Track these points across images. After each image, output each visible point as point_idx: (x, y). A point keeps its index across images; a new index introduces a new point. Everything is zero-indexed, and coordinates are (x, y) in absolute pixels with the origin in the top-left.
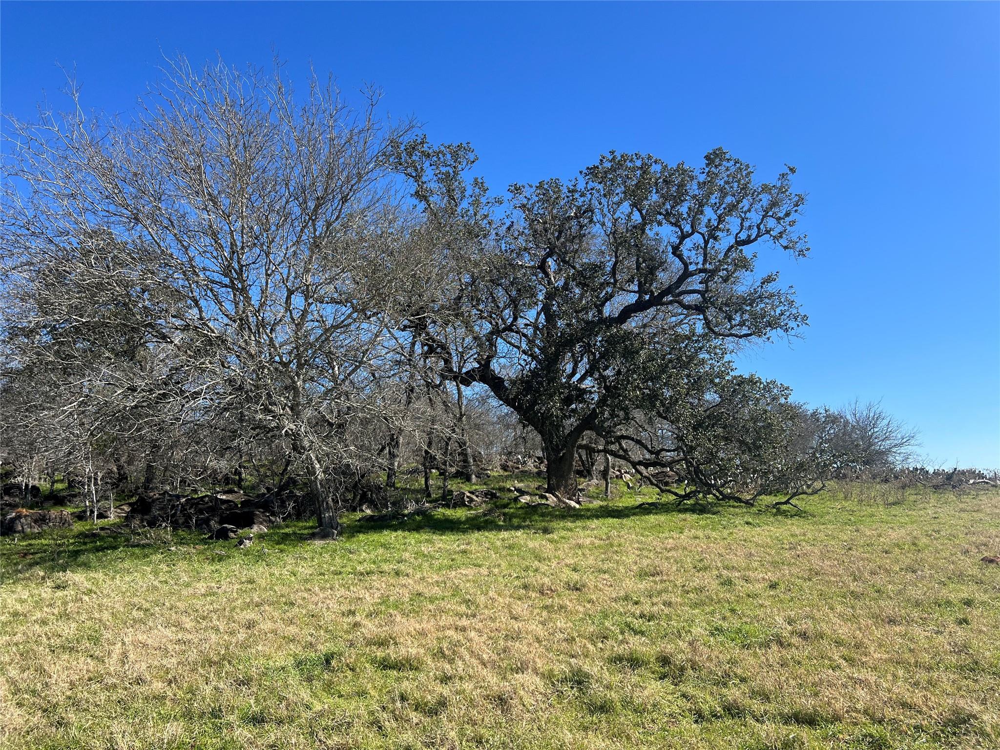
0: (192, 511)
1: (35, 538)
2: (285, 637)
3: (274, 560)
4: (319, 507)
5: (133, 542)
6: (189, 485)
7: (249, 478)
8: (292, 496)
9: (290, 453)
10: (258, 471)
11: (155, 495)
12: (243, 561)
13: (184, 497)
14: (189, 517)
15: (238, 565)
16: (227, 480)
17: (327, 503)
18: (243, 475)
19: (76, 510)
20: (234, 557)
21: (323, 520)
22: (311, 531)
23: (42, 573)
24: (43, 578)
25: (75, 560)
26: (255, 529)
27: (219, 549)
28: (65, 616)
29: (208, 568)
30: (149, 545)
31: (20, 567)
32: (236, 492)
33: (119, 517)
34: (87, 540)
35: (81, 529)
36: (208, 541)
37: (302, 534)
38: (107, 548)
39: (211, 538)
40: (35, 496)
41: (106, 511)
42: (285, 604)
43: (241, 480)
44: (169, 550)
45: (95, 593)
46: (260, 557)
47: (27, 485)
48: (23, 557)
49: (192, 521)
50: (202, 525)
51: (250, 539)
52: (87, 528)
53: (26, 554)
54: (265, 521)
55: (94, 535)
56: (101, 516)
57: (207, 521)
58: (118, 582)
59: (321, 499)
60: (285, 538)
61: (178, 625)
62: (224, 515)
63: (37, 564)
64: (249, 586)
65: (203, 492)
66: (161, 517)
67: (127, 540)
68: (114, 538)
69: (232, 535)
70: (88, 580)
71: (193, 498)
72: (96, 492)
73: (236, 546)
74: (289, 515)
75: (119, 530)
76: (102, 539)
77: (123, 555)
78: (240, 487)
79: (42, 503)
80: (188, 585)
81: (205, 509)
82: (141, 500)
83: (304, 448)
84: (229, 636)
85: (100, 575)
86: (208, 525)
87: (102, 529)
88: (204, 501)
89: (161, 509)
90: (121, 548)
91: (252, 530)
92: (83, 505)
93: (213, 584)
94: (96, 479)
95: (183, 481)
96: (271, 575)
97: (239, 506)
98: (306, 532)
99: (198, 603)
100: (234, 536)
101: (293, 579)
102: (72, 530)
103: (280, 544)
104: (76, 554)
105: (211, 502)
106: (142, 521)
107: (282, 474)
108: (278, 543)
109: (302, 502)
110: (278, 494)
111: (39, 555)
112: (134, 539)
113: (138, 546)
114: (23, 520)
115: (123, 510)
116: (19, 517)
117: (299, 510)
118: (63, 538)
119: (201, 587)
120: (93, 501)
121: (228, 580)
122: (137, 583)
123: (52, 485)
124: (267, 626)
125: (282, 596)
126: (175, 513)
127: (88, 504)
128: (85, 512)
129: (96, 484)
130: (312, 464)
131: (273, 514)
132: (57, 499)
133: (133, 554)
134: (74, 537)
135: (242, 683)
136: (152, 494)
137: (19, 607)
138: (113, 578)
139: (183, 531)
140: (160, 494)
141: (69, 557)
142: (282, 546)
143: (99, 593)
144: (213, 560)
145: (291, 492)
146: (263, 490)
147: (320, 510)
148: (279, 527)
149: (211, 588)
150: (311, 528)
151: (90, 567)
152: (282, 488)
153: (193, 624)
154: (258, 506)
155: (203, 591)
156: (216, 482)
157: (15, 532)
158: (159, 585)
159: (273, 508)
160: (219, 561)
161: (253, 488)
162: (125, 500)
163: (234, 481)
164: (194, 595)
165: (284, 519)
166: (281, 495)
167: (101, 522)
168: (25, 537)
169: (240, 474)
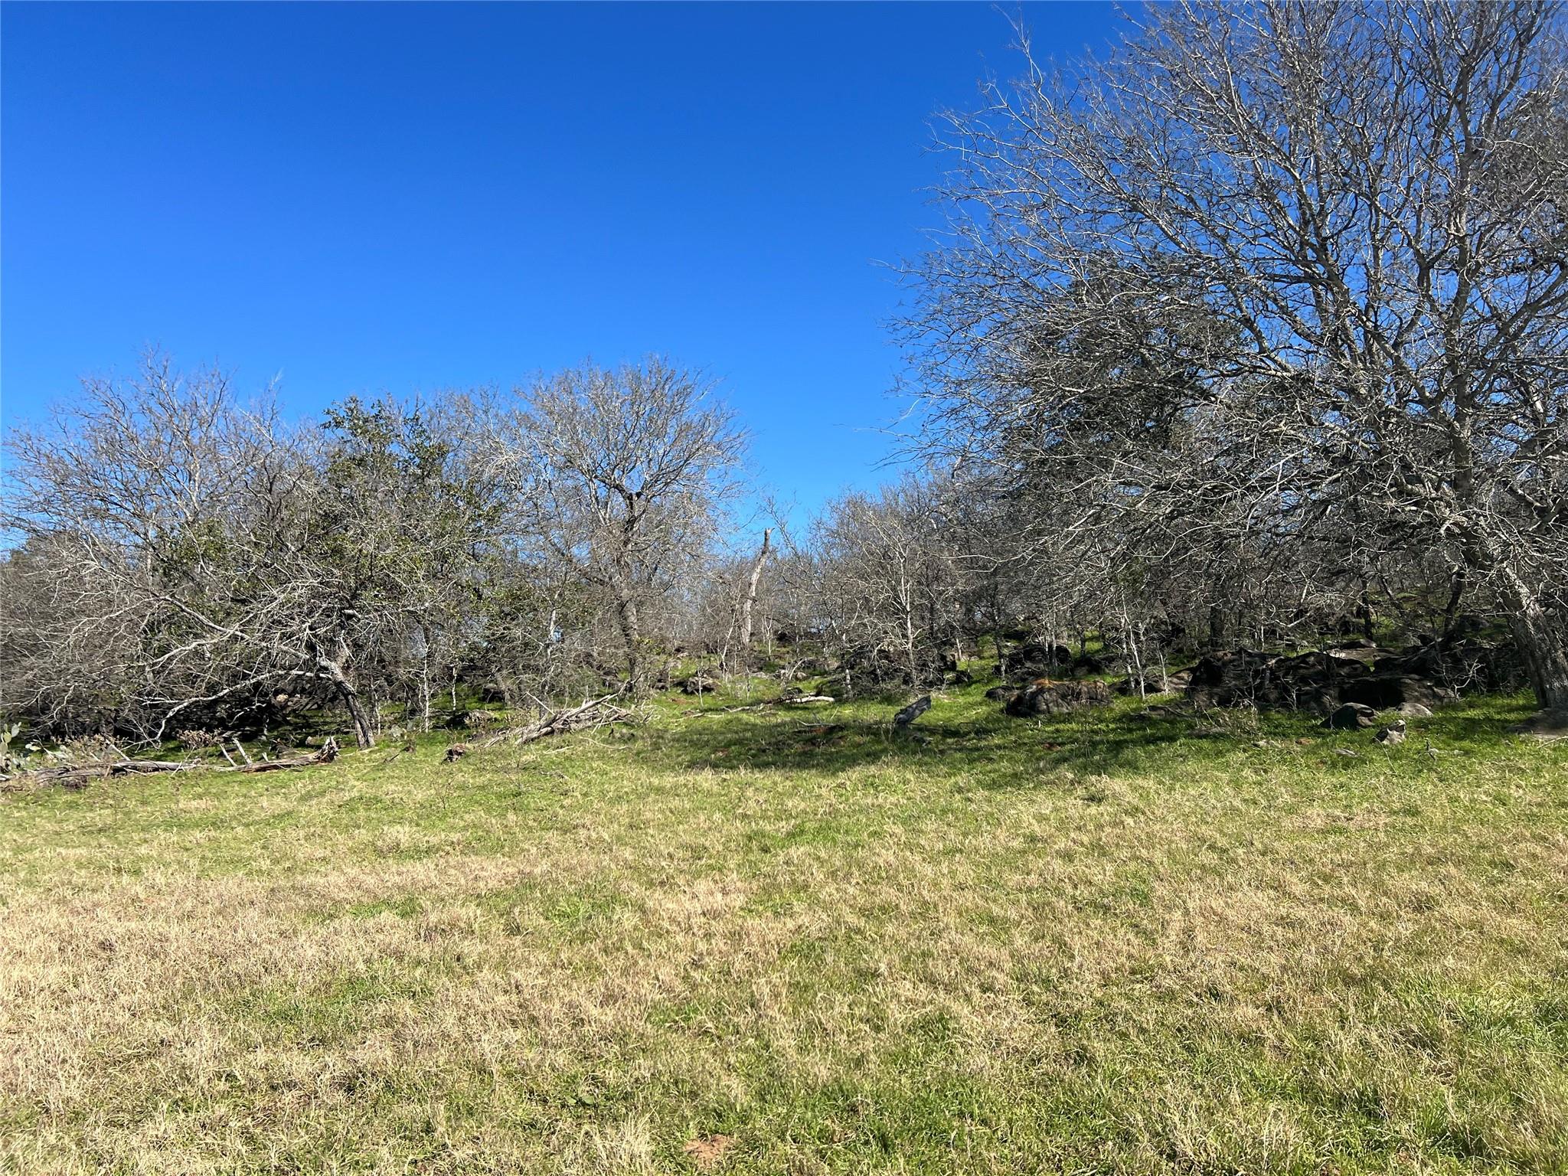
0: (1289, 679)
1: (1064, 722)
2: (1502, 941)
3: (1454, 770)
4: (1538, 670)
5: (1200, 730)
6: (1281, 638)
7: (1384, 621)
8: (1472, 650)
9: (1461, 568)
10: (1398, 607)
11: (1225, 654)
12: (1392, 769)
13: (1273, 656)
14: (1285, 690)
15: (1382, 778)
16: (1345, 627)
17: (1554, 662)
18: (1374, 617)
19: (1116, 680)
20: (1372, 761)
21: (1550, 695)
22: (1522, 716)
23: (1070, 776)
24: (1072, 783)
25: (1116, 756)
26: (1408, 710)
27: (1342, 744)
28: (1099, 849)
29: (1326, 780)
30: (1222, 735)
31: (1042, 764)
32: (1363, 646)
33: (1177, 690)
34: (1133, 726)
35: (1125, 707)
36: (1321, 730)
37: (1506, 721)
38: (1162, 739)
39: (1325, 725)
40: (1062, 661)
41: (1157, 682)
42: (1493, 864)
43: (1370, 624)
44: (1256, 745)
45: (1143, 813)
46: (1424, 763)
47: (1050, 646)
48: (1049, 748)
49: (1290, 696)
50: (1309, 702)
51: (1400, 729)
52: (1134, 706)
53: (1051, 745)
54: (1426, 696)
55: (1142, 718)
56: (1151, 688)
57: (1317, 696)
58: (1178, 796)
59: (1538, 654)
60: (1470, 728)
61: (1278, 886)
62: (1346, 686)
63: (1065, 760)
64: (1409, 820)
65: (1305, 647)
66: (1239, 690)
67: (1191, 727)
68: (1171, 722)
69: (1365, 720)
70: (1134, 789)
71: (1288, 659)
72: (1140, 652)
73: (1374, 741)
74: (1473, 685)
75: (1179, 710)
76: (1153, 723)
77: (1184, 751)
78: (1370, 637)
79: (1072, 671)
80: (1291, 810)
81: (1310, 677)
82: (1206, 663)
83: (1491, 558)
84: (1378, 923)
85: (1150, 784)
86: (1321, 704)
87: (1153, 708)
88: (1307, 663)
89: (1237, 677)
90: (1182, 740)
91: (1402, 713)
92: (1124, 672)
93: (1338, 812)
94: (1137, 634)
95: (1271, 632)
96: (1453, 800)
97: (1372, 669)
98: (1512, 716)
99: (1313, 846)
100: (1370, 723)
101: (1501, 811)
102: (1112, 710)
103: (1462, 739)
104: (1117, 746)
105: (1320, 664)
106: (1211, 696)
107: (1448, 611)
108: (1458, 738)
109: (1497, 659)
110: (1445, 646)
111: (1068, 747)
112: (1202, 726)
113: (1206, 736)
114: (1046, 696)
115: (1182, 679)
116: (1041, 691)
117: (1492, 676)
118: (1101, 721)
119: (1316, 816)
120: (1136, 667)
121: (1365, 805)
122: (1206, 801)
123: (1083, 645)
124: (1460, 911)
125: (1482, 846)
126: (1262, 683)
127: (1130, 671)
128: (1127, 682)
129: (1137, 641)
130: (1512, 587)
131: (1440, 683)
132: (1091, 665)
133: (1200, 750)
134: (1115, 720)
135: (1419, 1042)
136: (1221, 654)
137: (1037, 828)
138: (1171, 789)
139: (1278, 712)
140: (1233, 654)
141: (1109, 750)
142: (1466, 744)
143: (1148, 813)
144: (1334, 765)
145: (1470, 642)
146: (1414, 641)
147: (1539, 675)
148: (1455, 707)
149: (1336, 819)
150: (1524, 708)
151: (1137, 768)
152: (1450, 637)
153: (1307, 887)
154: (1408, 668)
155: (1319, 823)
156: (1326, 630)
157: (1040, 712)
158: (1243, 807)
159: (1437, 672)
160: (1347, 766)
161: (1394, 637)
162: (1184, 663)
163: (1358, 629)
164: (1304, 830)
165: (1463, 693)
166: (1452, 649)
167: (1152, 698)
168: (1052, 719)
169: (1366, 614)
